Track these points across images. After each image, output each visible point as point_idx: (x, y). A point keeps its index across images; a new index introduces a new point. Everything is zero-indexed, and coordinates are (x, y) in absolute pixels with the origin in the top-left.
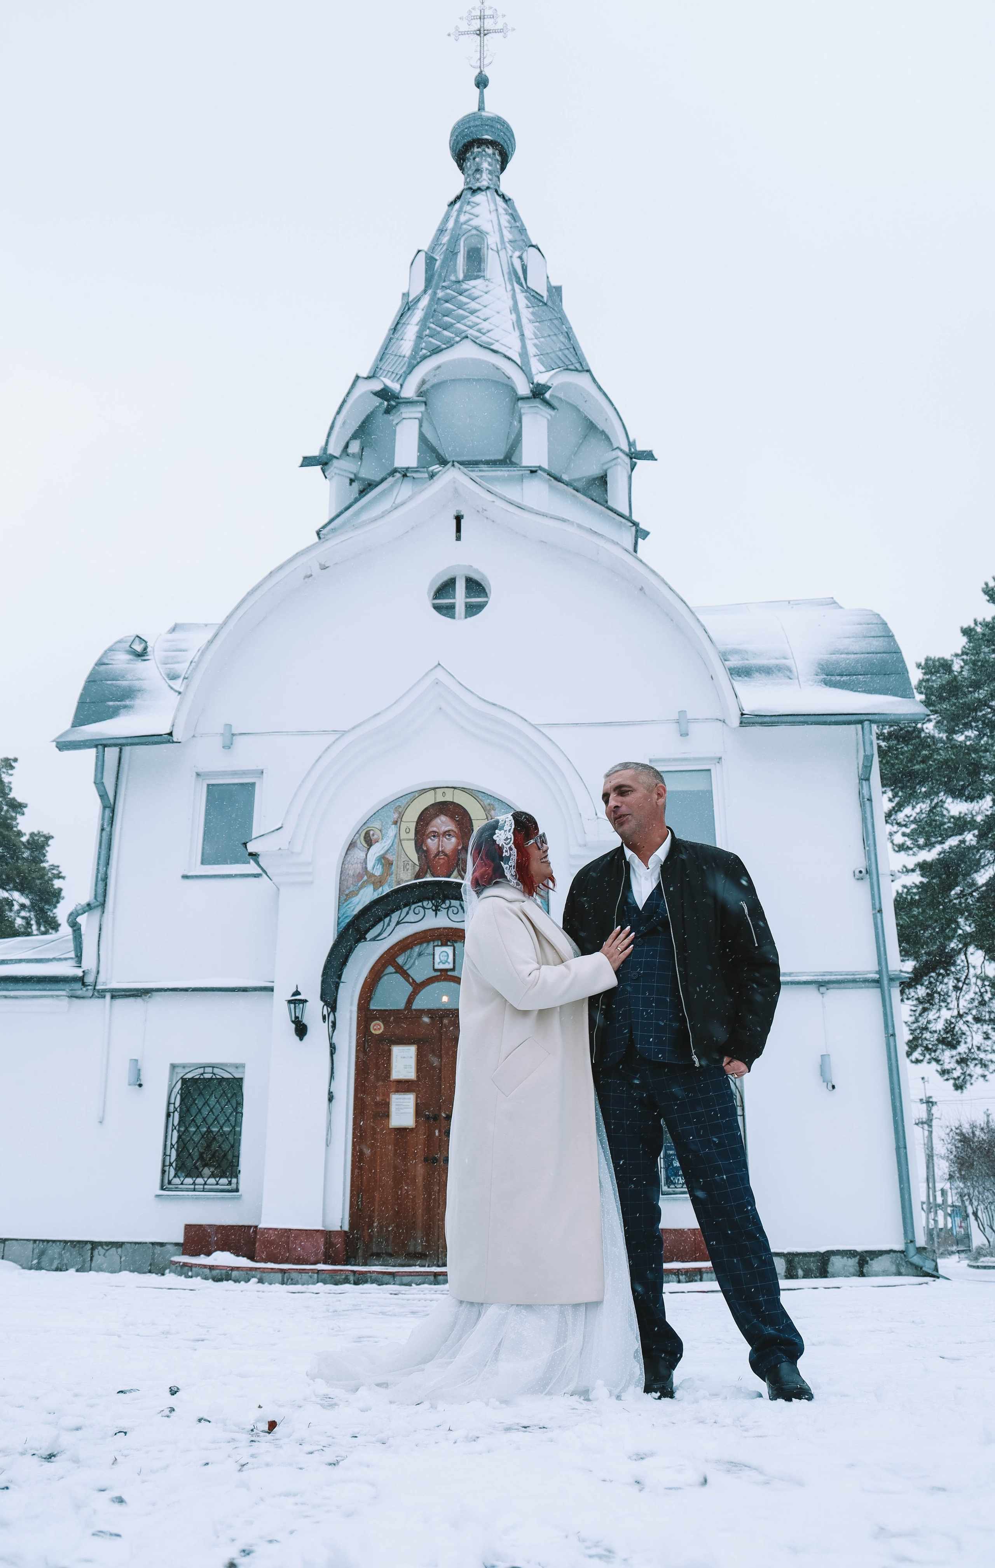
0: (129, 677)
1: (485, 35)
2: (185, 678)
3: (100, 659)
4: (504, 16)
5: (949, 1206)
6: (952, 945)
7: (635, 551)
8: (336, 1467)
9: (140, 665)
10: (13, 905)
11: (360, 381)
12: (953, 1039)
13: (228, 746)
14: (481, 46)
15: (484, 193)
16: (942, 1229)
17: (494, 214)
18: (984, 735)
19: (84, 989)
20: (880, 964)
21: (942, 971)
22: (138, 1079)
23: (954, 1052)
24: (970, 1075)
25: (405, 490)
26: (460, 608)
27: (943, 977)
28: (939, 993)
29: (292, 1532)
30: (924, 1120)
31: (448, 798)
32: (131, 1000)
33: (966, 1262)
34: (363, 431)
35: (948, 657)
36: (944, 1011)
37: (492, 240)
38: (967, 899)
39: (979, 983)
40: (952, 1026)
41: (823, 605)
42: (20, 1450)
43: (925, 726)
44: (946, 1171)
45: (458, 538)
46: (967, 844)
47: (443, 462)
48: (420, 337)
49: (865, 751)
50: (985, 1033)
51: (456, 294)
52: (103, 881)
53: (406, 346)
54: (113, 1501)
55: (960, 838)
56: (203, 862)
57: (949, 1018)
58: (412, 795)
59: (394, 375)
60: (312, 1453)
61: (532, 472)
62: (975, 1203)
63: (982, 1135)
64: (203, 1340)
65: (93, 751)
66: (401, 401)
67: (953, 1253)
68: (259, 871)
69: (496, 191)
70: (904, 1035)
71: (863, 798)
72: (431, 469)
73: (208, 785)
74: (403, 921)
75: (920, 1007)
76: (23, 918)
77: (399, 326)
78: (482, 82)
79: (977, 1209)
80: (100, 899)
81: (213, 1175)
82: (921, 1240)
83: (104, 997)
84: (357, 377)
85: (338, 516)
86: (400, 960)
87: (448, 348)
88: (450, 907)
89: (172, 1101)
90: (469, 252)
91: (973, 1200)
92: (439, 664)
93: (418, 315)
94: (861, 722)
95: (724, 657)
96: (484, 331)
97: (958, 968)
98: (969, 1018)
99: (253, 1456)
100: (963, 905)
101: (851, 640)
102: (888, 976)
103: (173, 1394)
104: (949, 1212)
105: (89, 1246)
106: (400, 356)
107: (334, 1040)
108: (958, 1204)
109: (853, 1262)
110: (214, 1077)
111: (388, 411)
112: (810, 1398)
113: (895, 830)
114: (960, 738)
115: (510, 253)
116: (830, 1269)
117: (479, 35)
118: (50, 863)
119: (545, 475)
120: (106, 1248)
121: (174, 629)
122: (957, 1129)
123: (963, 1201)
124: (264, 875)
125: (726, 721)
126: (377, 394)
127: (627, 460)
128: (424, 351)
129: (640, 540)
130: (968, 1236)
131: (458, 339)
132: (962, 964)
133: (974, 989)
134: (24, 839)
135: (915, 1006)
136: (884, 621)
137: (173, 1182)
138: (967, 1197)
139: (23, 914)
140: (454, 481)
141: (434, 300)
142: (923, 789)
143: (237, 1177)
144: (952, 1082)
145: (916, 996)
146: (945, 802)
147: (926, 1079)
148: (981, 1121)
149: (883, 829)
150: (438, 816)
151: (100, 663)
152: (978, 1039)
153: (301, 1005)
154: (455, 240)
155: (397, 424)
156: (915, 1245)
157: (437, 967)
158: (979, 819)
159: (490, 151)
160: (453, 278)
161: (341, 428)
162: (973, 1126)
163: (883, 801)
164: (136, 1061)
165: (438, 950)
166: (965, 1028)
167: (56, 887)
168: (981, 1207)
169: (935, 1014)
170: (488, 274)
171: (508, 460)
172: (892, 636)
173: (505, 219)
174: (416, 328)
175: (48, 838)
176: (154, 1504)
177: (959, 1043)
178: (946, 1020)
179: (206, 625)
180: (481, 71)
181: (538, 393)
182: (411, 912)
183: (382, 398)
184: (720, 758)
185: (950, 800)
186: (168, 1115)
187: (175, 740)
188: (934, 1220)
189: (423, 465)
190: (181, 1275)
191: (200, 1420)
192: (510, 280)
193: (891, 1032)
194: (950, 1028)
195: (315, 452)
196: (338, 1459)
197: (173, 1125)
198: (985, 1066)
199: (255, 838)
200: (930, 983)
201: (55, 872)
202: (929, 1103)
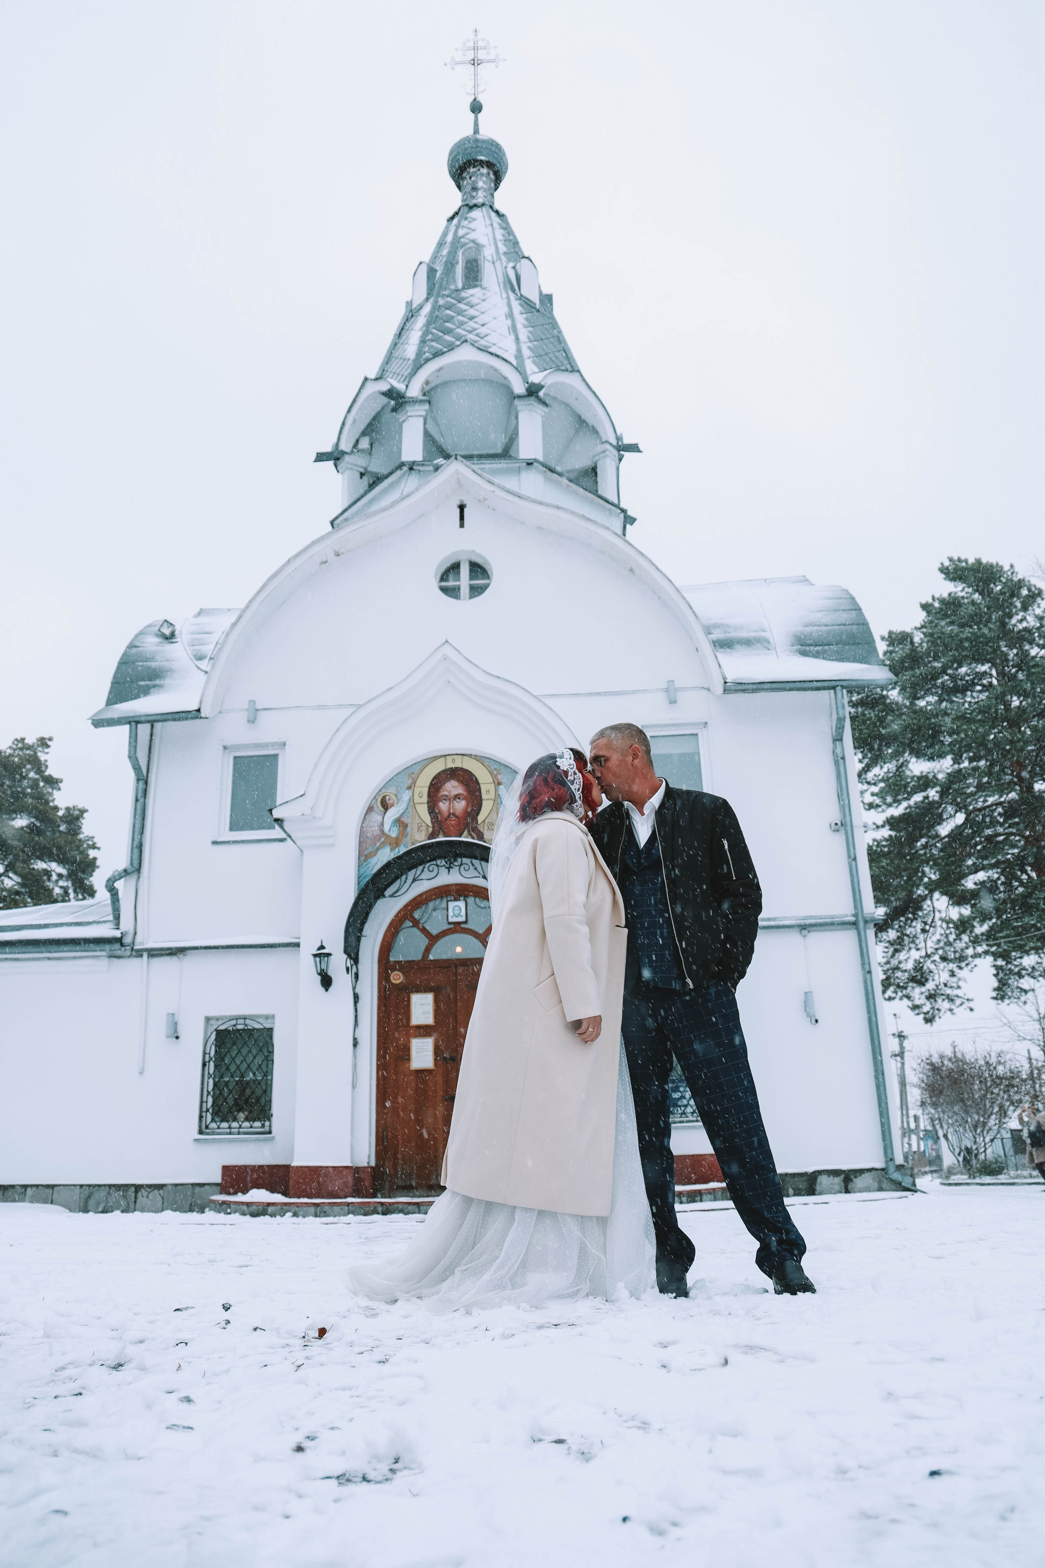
0: (158, 657)
1: (478, 64)
2: (211, 659)
3: (131, 643)
4: (496, 47)
5: (923, 1131)
6: (919, 892)
7: (624, 535)
8: (386, 1364)
9: (168, 647)
10: (51, 876)
11: (368, 384)
12: (922, 977)
13: (252, 721)
14: (475, 74)
15: (480, 209)
16: (915, 1152)
17: (490, 228)
18: (944, 700)
19: (123, 949)
20: (855, 907)
21: (910, 916)
22: (176, 1031)
23: (923, 989)
24: (938, 1010)
25: (411, 482)
26: (465, 590)
27: (912, 921)
28: (908, 936)
29: (351, 1420)
30: (897, 1053)
31: (458, 764)
32: (168, 958)
33: (938, 1181)
34: (371, 429)
35: (908, 629)
36: (913, 951)
37: (488, 252)
38: (931, 849)
39: (944, 925)
40: (921, 965)
41: (796, 582)
42: (89, 1362)
43: (890, 693)
44: (919, 1098)
45: (462, 525)
46: (931, 799)
47: (447, 457)
48: (423, 341)
49: (838, 714)
50: (950, 971)
51: (455, 302)
52: (138, 848)
53: (411, 349)
54: (182, 1401)
55: (924, 794)
56: (231, 829)
57: (918, 958)
58: (425, 762)
59: (400, 377)
60: (362, 1353)
61: (528, 464)
62: (945, 1127)
63: (950, 1065)
64: (247, 1266)
65: (127, 727)
66: (406, 400)
67: (926, 1173)
68: (284, 836)
69: (491, 207)
70: (879, 975)
71: (837, 757)
72: (436, 462)
73: (235, 758)
74: (419, 878)
75: (892, 949)
76: (61, 887)
77: (404, 331)
78: (476, 108)
79: (947, 1132)
80: (136, 865)
81: (247, 1119)
82: (899, 1159)
83: (141, 956)
84: (366, 379)
85: (350, 507)
86: (417, 915)
87: (448, 351)
88: (461, 864)
89: (208, 1051)
90: (467, 262)
91: (944, 1124)
92: (447, 641)
93: (421, 321)
94: (834, 688)
95: (708, 630)
96: (482, 335)
97: (925, 912)
98: (936, 958)
99: (307, 1358)
100: (928, 855)
101: (823, 613)
102: (864, 918)
103: (226, 1311)
104: (922, 1136)
105: (133, 1189)
106: (405, 359)
107: (357, 991)
108: (929, 1128)
109: (838, 1180)
110: (246, 1028)
111: (394, 410)
112: (813, 1291)
113: (866, 789)
114: (922, 703)
115: (505, 264)
116: (818, 1188)
117: (474, 64)
118: (85, 835)
119: (540, 467)
120: (148, 1190)
121: (200, 613)
122: (927, 1059)
123: (934, 1126)
124: (289, 839)
125: (711, 689)
126: (384, 394)
127: (615, 452)
128: (427, 355)
129: (628, 526)
130: (939, 1158)
131: (458, 343)
132: (928, 909)
133: (939, 931)
134: (60, 813)
135: (886, 947)
136: (851, 596)
137: (210, 1126)
138: (937, 1122)
139: (61, 883)
140: (457, 472)
141: (436, 308)
142: (890, 751)
143: (270, 1120)
144: (922, 1016)
145: (888, 939)
146: (909, 762)
147: (898, 1015)
148: (949, 1053)
149: (855, 786)
150: (449, 780)
151: (131, 646)
152: (944, 976)
153: (326, 959)
154: (453, 253)
155: (403, 421)
156: (894, 1163)
157: (451, 920)
158: (940, 776)
159: (484, 171)
160: (452, 287)
161: (351, 425)
162: (942, 1057)
163: (854, 761)
164: (173, 1014)
165: (451, 905)
166: (932, 967)
167: (91, 857)
168: (951, 1130)
169: (904, 955)
170: (485, 283)
171: (506, 453)
172: (860, 609)
173: (499, 233)
174: (420, 333)
175: (83, 811)
176: (220, 1402)
177: (927, 980)
178: (915, 960)
179: (229, 610)
180: (475, 99)
181: (533, 391)
182: (426, 870)
183: (389, 398)
184: (706, 723)
185: (914, 760)
186: (204, 1065)
187: (203, 715)
188: (908, 1143)
189: (428, 458)
190: (220, 1212)
191: (255, 1329)
192: (505, 287)
193: (867, 969)
194: (919, 967)
195: (328, 448)
196: (387, 1357)
197: (209, 1073)
198: (952, 1000)
199: (280, 805)
200: (900, 926)
201: (90, 843)
202: (901, 1036)
